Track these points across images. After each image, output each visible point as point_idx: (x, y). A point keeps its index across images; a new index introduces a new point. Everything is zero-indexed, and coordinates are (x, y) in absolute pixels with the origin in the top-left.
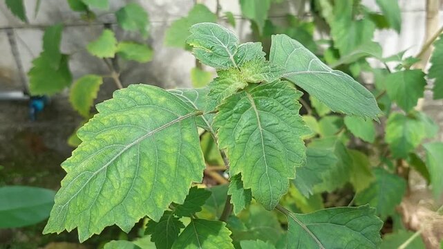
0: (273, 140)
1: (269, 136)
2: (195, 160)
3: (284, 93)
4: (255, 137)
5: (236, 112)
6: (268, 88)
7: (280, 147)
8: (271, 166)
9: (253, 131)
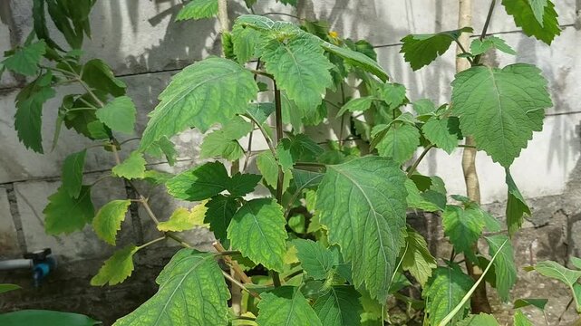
0: (306, 70)
1: (302, 68)
2: (250, 86)
3: (310, 42)
4: (293, 69)
5: (278, 53)
6: (299, 38)
7: (310, 73)
8: (307, 86)
9: (291, 66)
